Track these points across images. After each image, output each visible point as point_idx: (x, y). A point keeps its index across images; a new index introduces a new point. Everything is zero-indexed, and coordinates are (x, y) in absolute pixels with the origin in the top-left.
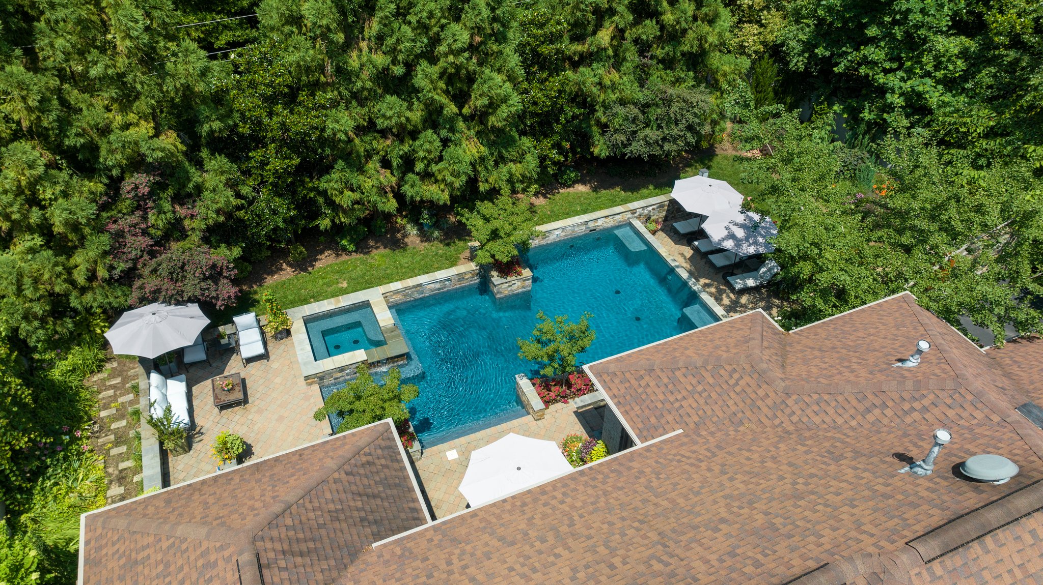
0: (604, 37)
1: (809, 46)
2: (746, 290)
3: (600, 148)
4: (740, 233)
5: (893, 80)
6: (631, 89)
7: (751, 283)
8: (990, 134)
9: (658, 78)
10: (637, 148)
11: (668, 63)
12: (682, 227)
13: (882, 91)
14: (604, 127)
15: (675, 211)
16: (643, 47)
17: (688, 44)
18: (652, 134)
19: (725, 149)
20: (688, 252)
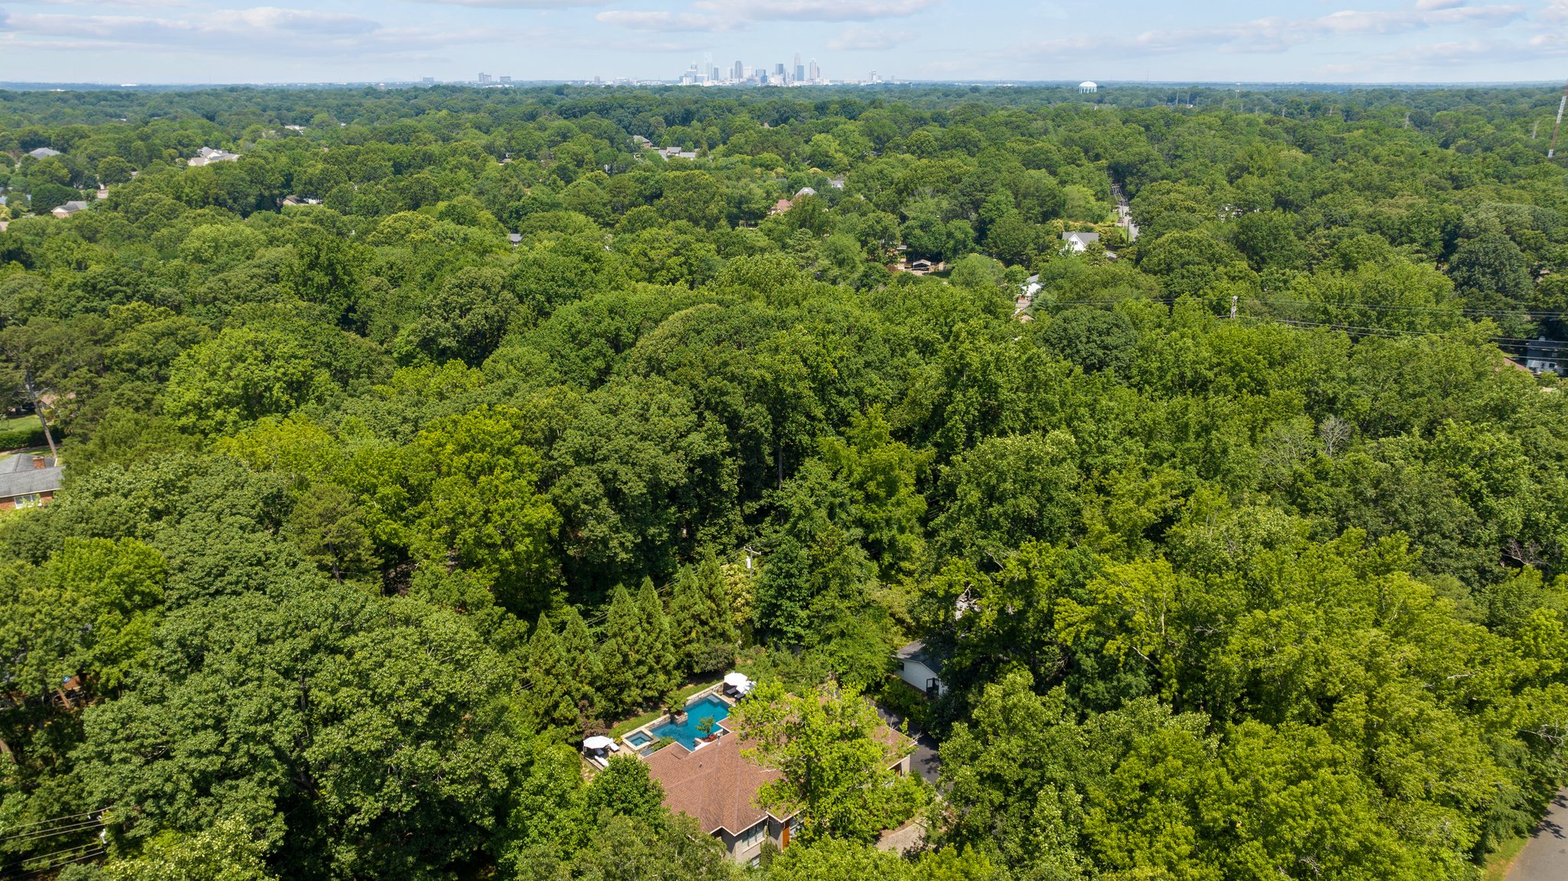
0: (693, 635)
1: (760, 619)
3: (697, 670)
4: (749, 688)
5: (789, 629)
6: (704, 649)
9: (712, 643)
10: (709, 668)
11: (714, 637)
12: (730, 692)
13: (786, 632)
14: (697, 663)
15: (727, 687)
16: (705, 634)
17: (719, 630)
18: (713, 662)
19: (739, 661)
20: (734, 698)
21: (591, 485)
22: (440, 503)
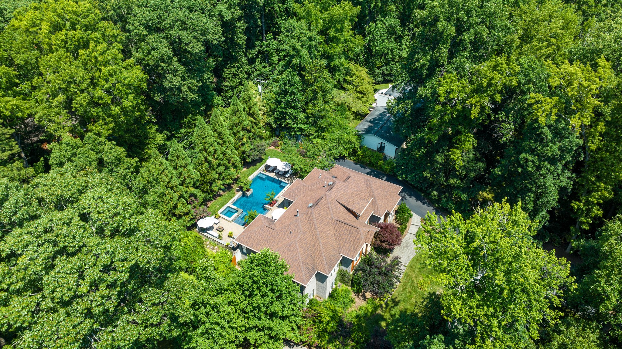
0: (244, 139)
1: (275, 122)
2: (289, 177)
3: (249, 160)
4: (285, 167)
5: (295, 126)
6: (251, 147)
7: (289, 175)
8: (316, 132)
9: (254, 142)
10: (256, 157)
11: (255, 139)
12: (270, 169)
13: (294, 128)
14: (248, 156)
15: (268, 167)
16: (250, 138)
18: (257, 153)
20: (274, 174)
21: (164, 49)
22: (50, 76)
